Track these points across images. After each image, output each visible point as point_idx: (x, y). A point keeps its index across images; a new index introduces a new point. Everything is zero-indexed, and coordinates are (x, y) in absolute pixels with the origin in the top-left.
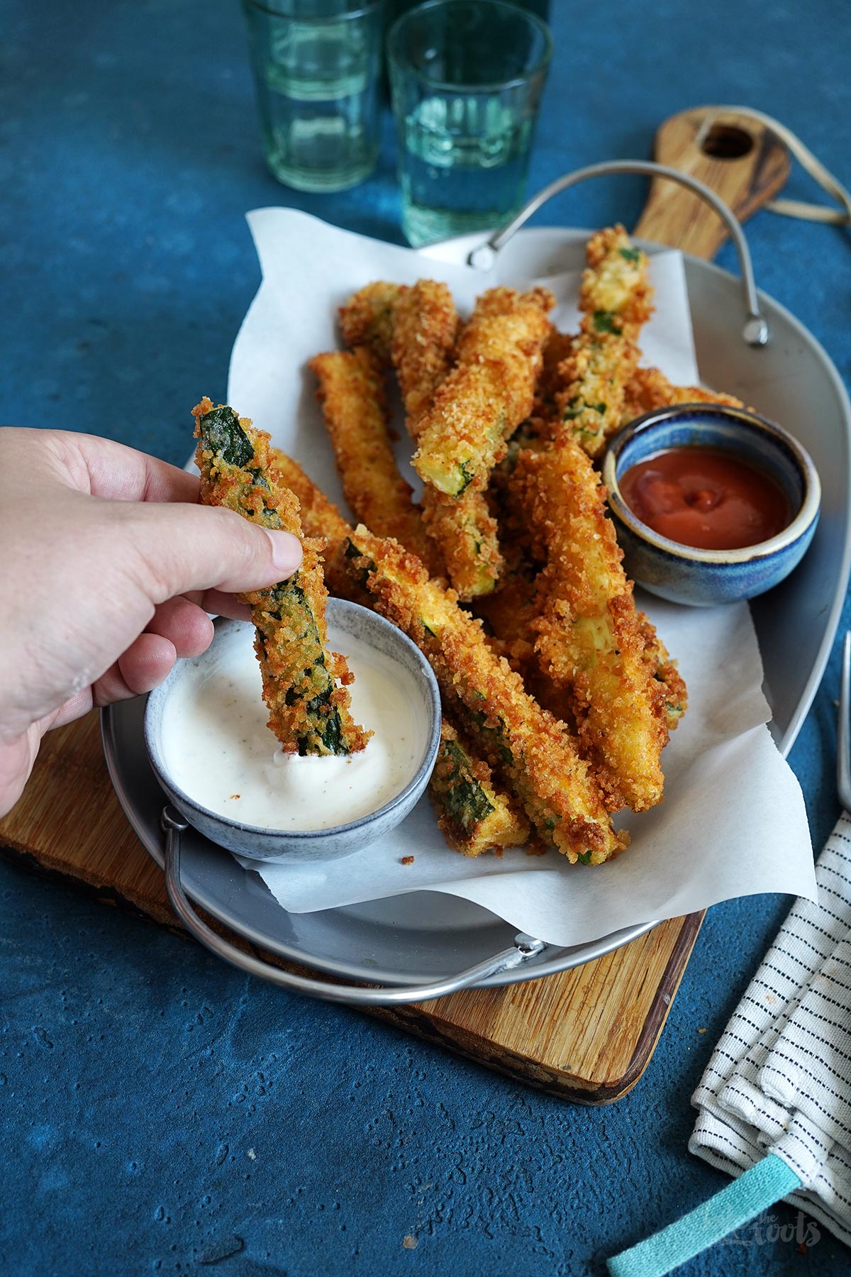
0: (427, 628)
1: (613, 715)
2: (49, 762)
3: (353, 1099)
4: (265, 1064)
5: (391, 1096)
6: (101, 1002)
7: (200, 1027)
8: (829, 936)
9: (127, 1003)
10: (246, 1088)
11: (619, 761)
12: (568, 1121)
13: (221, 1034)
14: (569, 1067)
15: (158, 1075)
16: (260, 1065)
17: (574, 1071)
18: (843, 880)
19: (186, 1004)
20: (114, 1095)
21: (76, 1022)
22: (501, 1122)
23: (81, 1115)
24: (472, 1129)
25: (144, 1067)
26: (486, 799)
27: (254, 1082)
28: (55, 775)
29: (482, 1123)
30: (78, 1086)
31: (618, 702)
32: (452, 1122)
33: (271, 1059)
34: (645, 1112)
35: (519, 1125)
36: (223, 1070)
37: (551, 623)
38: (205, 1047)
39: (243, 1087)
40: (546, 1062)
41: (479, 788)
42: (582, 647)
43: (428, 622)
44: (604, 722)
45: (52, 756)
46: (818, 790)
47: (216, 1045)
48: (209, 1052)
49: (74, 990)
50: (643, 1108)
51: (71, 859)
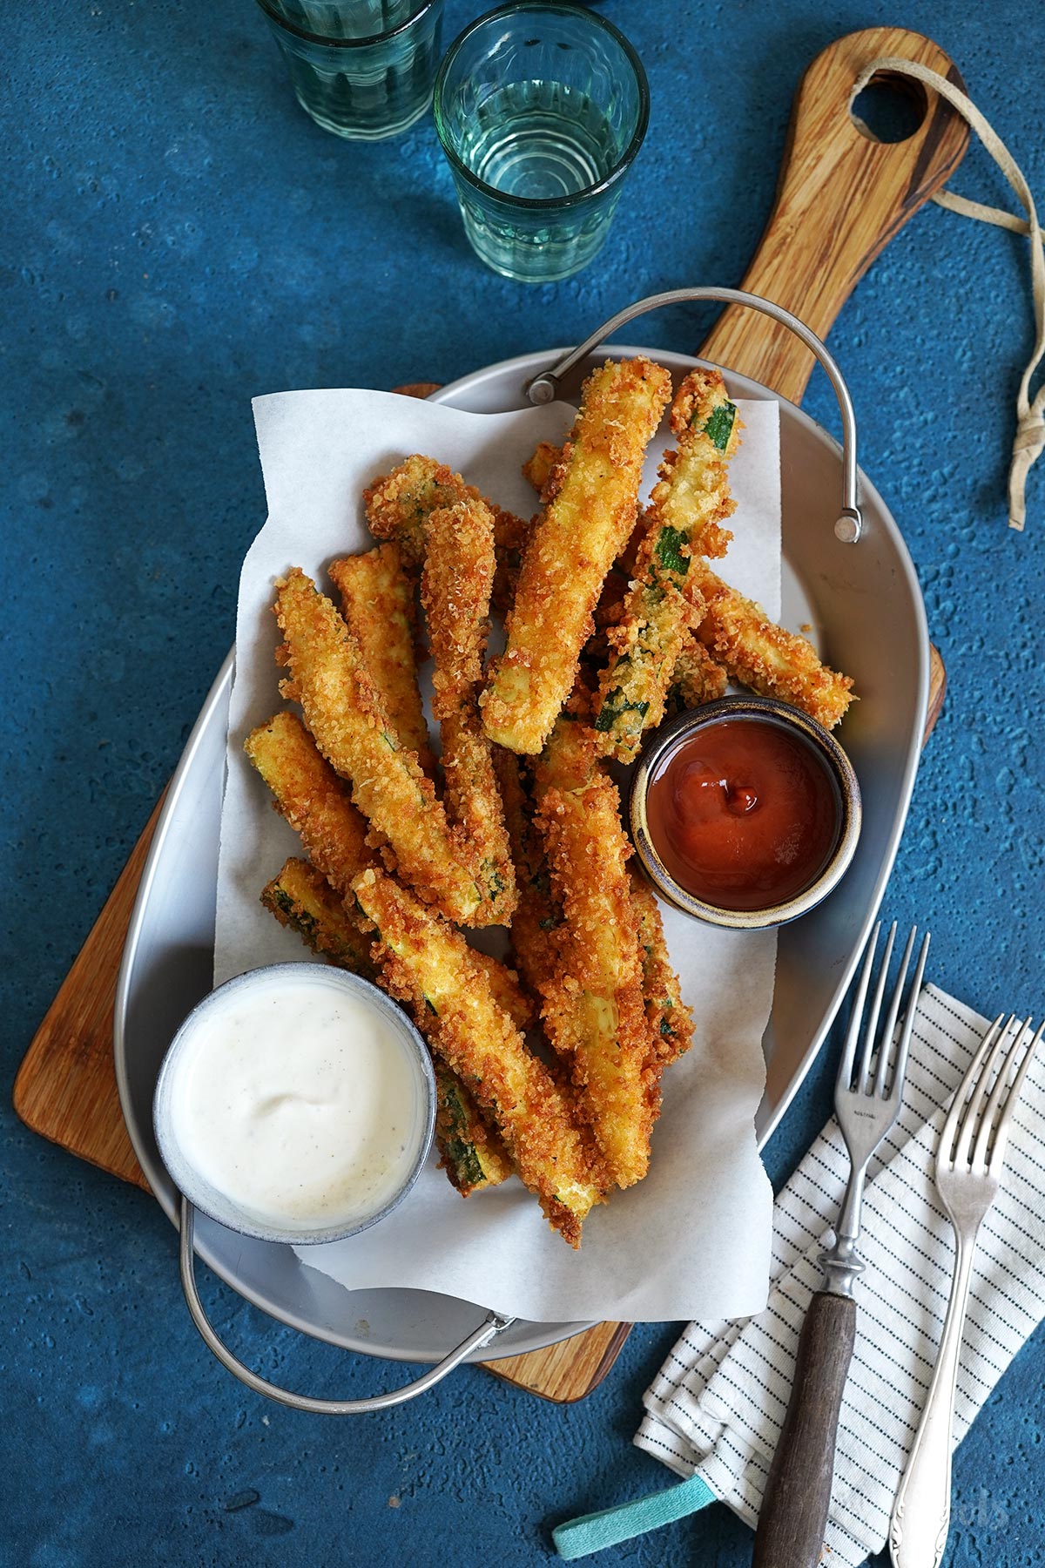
0: (428, 1002)
1: (608, 1106)
3: (353, 1375)
4: (278, 1339)
5: (386, 1374)
6: (133, 1273)
7: (221, 1301)
8: (795, 1247)
9: (156, 1275)
10: (262, 1362)
11: (608, 1144)
12: (536, 1404)
13: (239, 1309)
14: (536, 1386)
15: (186, 1344)
16: (273, 1340)
17: (540, 1389)
18: (819, 1190)
19: (208, 1279)
20: (148, 1362)
21: (112, 1292)
22: (479, 1402)
23: (121, 1379)
24: (454, 1407)
25: (173, 1337)
26: (479, 1167)
27: (268, 1355)
28: (77, 1062)
29: (463, 1402)
30: (117, 1352)
31: (612, 1097)
32: (437, 1399)
33: (283, 1335)
34: (603, 1398)
35: (494, 1405)
36: (241, 1343)
37: (558, 993)
38: (225, 1321)
39: (259, 1360)
40: (517, 1379)
41: (473, 1152)
42: (586, 1023)
43: (430, 996)
44: (597, 1109)
46: (818, 1078)
47: (236, 1319)
48: (229, 1326)
49: (109, 1260)
50: (602, 1395)
51: (98, 1156)
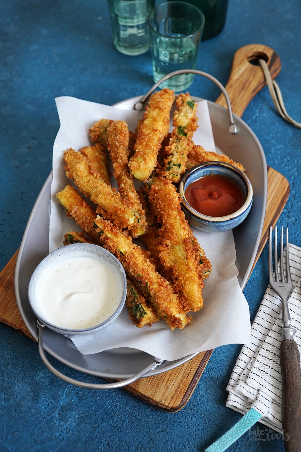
1: (186, 279)
2: (4, 285)
3: (96, 437)
4: (68, 423)
5: (109, 437)
6: (16, 397)
7: (48, 408)
9: (25, 398)
10: (61, 432)
12: (167, 449)
13: (55, 411)
15: (33, 425)
16: (67, 423)
19: (44, 399)
20: (18, 432)
21: (7, 405)
22: (145, 449)
23: (6, 438)
24: (135, 450)
25: (29, 422)
26: (144, 310)
27: (64, 429)
29: (139, 448)
30: (7, 427)
31: (187, 276)
32: (129, 447)
33: (70, 421)
35: (151, 450)
36: (54, 424)
38: (49, 415)
39: (60, 431)
41: (141, 306)
42: (174, 256)
44: (183, 282)
45: (5, 282)
47: (53, 415)
48: (50, 417)
